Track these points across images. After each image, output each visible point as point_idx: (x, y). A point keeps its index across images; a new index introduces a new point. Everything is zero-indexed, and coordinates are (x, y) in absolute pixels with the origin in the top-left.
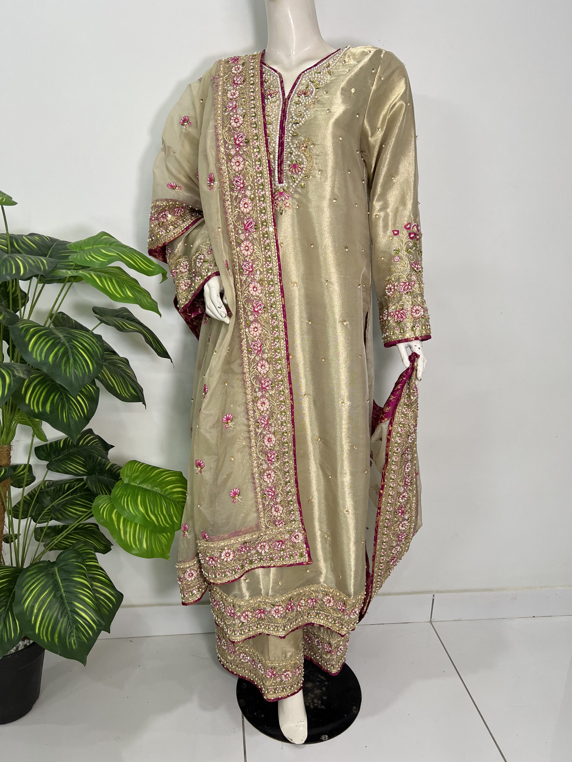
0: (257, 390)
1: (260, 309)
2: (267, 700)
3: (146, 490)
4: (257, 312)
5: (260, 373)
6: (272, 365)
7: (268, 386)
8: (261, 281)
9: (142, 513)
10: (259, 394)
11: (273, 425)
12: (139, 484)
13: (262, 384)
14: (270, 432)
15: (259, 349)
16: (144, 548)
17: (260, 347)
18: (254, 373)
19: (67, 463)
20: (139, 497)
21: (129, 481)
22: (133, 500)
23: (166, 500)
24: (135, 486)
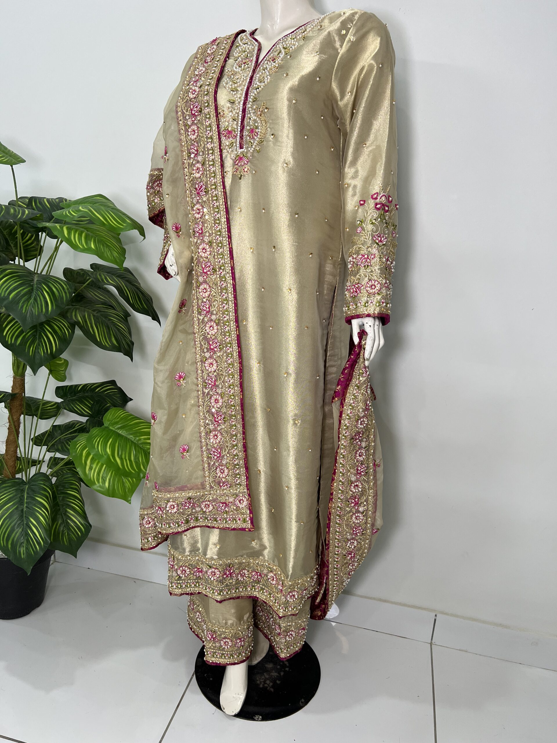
0: (205, 350)
1: (209, 271)
2: (206, 662)
3: (119, 435)
4: (206, 273)
5: (208, 334)
6: (221, 326)
7: (216, 347)
8: (210, 243)
9: (108, 454)
10: (207, 355)
11: (220, 386)
12: (116, 429)
13: (210, 345)
14: (218, 393)
15: (208, 310)
16: (106, 487)
17: (209, 308)
18: (203, 334)
19: (76, 403)
20: (111, 440)
21: (109, 425)
22: (105, 442)
23: (137, 448)
24: (112, 430)
